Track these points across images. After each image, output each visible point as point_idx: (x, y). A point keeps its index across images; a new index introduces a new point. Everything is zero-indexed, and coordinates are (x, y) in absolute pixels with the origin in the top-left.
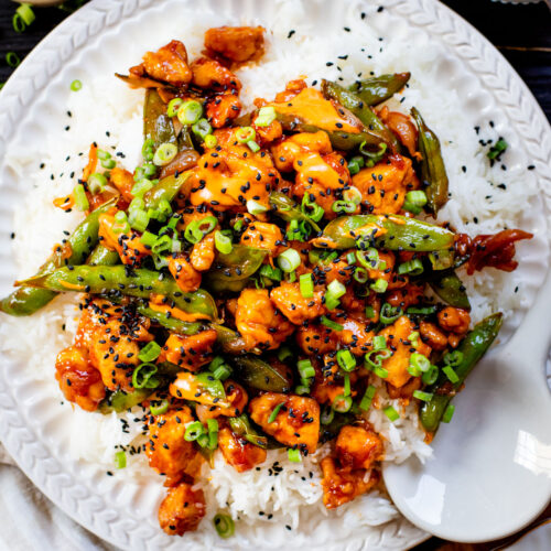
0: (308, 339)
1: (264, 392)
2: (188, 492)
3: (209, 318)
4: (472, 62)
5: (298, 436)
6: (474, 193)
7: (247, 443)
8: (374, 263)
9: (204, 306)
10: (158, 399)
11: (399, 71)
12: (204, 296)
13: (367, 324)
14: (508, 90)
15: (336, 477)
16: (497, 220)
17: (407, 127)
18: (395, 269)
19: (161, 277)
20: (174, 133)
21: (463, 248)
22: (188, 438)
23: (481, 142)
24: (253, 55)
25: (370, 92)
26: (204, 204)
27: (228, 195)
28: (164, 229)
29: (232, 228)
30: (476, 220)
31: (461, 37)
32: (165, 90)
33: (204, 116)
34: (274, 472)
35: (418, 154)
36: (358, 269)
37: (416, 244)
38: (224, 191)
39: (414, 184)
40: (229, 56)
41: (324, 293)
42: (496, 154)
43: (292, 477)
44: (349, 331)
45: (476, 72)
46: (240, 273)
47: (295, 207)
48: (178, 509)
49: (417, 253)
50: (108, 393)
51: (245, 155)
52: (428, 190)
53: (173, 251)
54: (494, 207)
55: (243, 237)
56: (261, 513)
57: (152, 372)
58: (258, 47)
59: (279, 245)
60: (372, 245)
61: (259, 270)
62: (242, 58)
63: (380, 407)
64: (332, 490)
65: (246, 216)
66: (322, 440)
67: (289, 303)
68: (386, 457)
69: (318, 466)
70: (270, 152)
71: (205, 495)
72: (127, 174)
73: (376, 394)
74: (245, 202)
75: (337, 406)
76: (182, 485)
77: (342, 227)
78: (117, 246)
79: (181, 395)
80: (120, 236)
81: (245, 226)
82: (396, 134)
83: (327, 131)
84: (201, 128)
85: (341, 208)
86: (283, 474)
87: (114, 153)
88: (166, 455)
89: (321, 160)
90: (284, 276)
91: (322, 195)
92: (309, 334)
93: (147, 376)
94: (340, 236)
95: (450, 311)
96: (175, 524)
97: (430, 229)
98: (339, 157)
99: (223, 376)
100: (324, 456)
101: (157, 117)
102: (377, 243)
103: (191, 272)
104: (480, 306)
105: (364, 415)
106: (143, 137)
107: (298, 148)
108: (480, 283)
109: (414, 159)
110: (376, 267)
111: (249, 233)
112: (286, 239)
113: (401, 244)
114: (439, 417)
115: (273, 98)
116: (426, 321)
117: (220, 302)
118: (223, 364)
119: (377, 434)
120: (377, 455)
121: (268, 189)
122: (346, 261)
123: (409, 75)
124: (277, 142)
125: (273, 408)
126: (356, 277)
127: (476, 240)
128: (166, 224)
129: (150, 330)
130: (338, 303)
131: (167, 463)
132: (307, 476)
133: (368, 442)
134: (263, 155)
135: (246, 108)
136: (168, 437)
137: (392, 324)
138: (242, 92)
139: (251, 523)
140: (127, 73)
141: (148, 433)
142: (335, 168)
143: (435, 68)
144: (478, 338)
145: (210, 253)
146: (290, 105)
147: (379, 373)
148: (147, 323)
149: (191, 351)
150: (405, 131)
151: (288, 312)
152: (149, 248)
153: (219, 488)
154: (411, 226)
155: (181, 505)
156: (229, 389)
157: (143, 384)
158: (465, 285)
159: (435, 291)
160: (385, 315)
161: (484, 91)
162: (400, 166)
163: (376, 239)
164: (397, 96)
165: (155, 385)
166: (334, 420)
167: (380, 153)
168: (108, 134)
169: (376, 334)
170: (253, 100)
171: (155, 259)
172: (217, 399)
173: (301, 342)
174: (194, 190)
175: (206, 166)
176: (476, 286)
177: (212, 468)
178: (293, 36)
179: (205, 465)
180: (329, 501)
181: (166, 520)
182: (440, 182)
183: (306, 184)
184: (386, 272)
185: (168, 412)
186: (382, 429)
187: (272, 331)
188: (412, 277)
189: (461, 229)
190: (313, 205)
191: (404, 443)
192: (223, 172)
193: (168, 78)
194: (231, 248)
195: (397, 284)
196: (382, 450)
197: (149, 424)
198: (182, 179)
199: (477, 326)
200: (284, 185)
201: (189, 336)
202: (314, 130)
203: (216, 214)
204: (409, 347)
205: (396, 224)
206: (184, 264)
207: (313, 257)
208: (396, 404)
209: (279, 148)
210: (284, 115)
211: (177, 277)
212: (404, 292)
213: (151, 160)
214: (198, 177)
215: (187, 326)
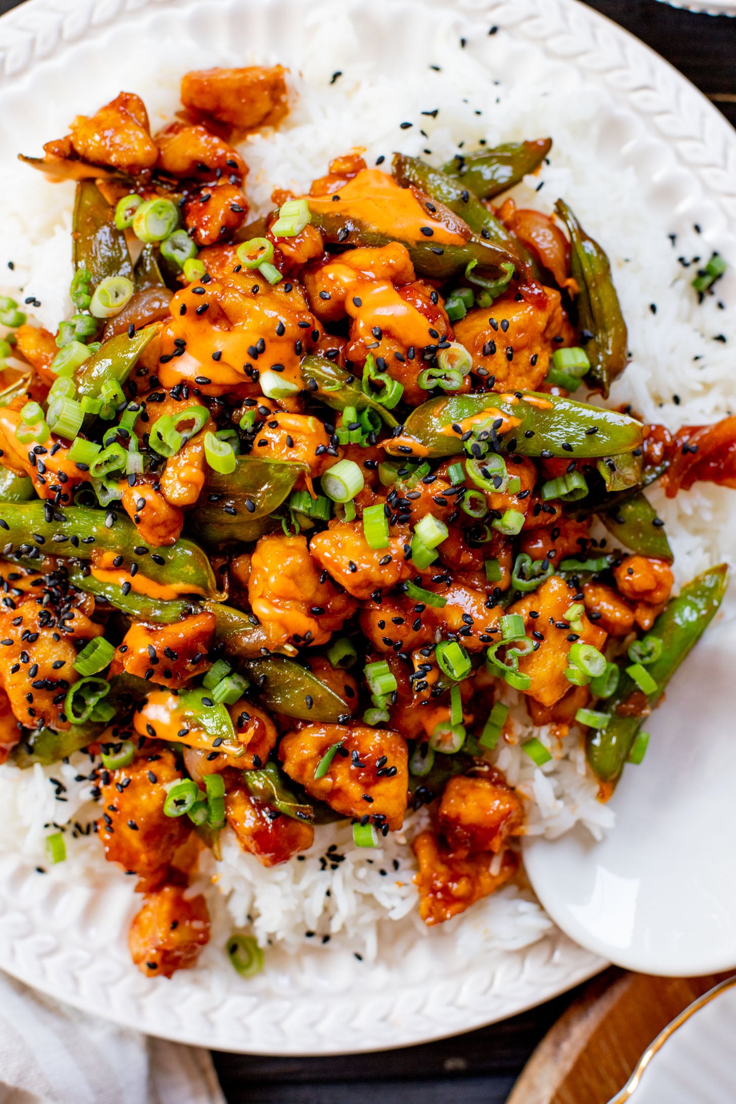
0: (382, 625)
1: (306, 723)
2: (178, 902)
3: (200, 591)
4: (659, 120)
5: (370, 800)
6: (673, 351)
7: (277, 815)
8: (498, 480)
9: (190, 570)
10: (116, 741)
11: (531, 136)
12: (189, 553)
13: (488, 593)
14: (725, 168)
15: (442, 869)
16: (714, 398)
17: (550, 235)
18: (537, 491)
19: (108, 521)
20: (128, 258)
21: (657, 450)
22: (171, 810)
23: (681, 260)
24: (268, 115)
25: (480, 174)
26: (183, 383)
27: (224, 363)
28: (112, 432)
29: (236, 427)
30: (677, 400)
31: (639, 75)
32: (111, 183)
33: (182, 224)
34: (329, 862)
35: (570, 282)
36: (470, 494)
37: (574, 444)
38: (217, 357)
39: (565, 336)
40: (225, 117)
41: (409, 538)
42: (707, 280)
43: (363, 872)
44: (456, 607)
45: (666, 137)
46: (253, 509)
47: (350, 383)
48: (160, 935)
49: (575, 461)
50: (25, 733)
51: (255, 290)
52: (591, 345)
53: (130, 471)
54: (710, 374)
55: (256, 441)
56: (310, 934)
57: (102, 694)
58: (276, 100)
59: (323, 454)
60: (492, 449)
61: (288, 500)
62: (248, 121)
63: (516, 740)
64: (434, 891)
65: (262, 402)
66: (413, 804)
67: (346, 560)
68: (530, 830)
69: (408, 849)
70: (302, 283)
71: (209, 906)
72: (45, 335)
73: (508, 717)
74: (258, 375)
75: (439, 742)
76: (167, 890)
77: (439, 416)
78: (28, 467)
79: (154, 733)
80: (31, 448)
81: (259, 422)
82: (529, 247)
83: (404, 242)
84: (176, 247)
85: (434, 382)
86: (346, 867)
87: (21, 299)
88: (134, 839)
89: (396, 295)
90: (334, 510)
91: (399, 358)
92: (384, 614)
93: (92, 701)
94: (434, 434)
95: (637, 563)
96: (158, 959)
97: (598, 416)
98: (429, 290)
99: (229, 697)
100: (418, 831)
101: (96, 231)
102: (504, 444)
103: (164, 510)
104: (689, 553)
105: (487, 756)
106: (70, 266)
107: (352, 273)
108: (689, 511)
109: (564, 291)
110: (502, 488)
111: (267, 433)
112: (336, 444)
113: (547, 444)
114: (622, 755)
115: (307, 188)
116: (596, 582)
117: (220, 562)
118: (229, 675)
119: (512, 789)
120: (512, 827)
121: (298, 351)
122: (447, 479)
123: (549, 143)
124: (314, 265)
125: (322, 752)
126: (466, 507)
127: (679, 434)
128: (115, 422)
129: (94, 617)
130: (435, 556)
131: (137, 853)
132: (389, 868)
133: (497, 805)
134: (288, 290)
135: (257, 208)
136: (135, 808)
137: (534, 592)
138: (248, 179)
139: (292, 951)
140: (41, 154)
141: (102, 802)
142: (421, 310)
143: (595, 130)
144: (687, 611)
145: (196, 473)
146: (336, 198)
147: (514, 681)
148: (90, 604)
149: (169, 652)
150: (545, 241)
151: (344, 577)
152: (84, 468)
153: (232, 892)
154: (563, 411)
155: (165, 926)
156: (241, 720)
157: (85, 716)
158: (661, 516)
159: (610, 529)
160: (522, 575)
161: (683, 171)
162: (540, 303)
163: (500, 438)
164: (530, 181)
165: (107, 716)
166: (433, 769)
167: (503, 281)
168: (11, 266)
169: (506, 611)
170: (268, 193)
171: (98, 489)
172: (220, 741)
173: (370, 630)
174: (165, 359)
175: (183, 311)
176: (681, 517)
177: (218, 858)
178: (339, 80)
179: (204, 854)
180: (431, 913)
181: (142, 951)
182: (612, 332)
183: (369, 339)
184: (520, 496)
185: (134, 763)
186: (520, 780)
187: (316, 611)
188: (568, 505)
189: (653, 416)
190: (383, 377)
191: (560, 804)
192: (214, 322)
193: (113, 159)
194: (235, 462)
195: (541, 518)
196: (522, 819)
197: (101, 784)
198: (142, 339)
199: (686, 590)
200: (329, 344)
201: (165, 625)
202: (381, 241)
203: (205, 401)
204: (566, 632)
205: (536, 408)
206: (150, 496)
207: (387, 474)
208: (544, 735)
209: (317, 276)
210: (326, 216)
211: (138, 520)
212: (553, 532)
213: (87, 308)
214: (171, 333)
215: (161, 607)
